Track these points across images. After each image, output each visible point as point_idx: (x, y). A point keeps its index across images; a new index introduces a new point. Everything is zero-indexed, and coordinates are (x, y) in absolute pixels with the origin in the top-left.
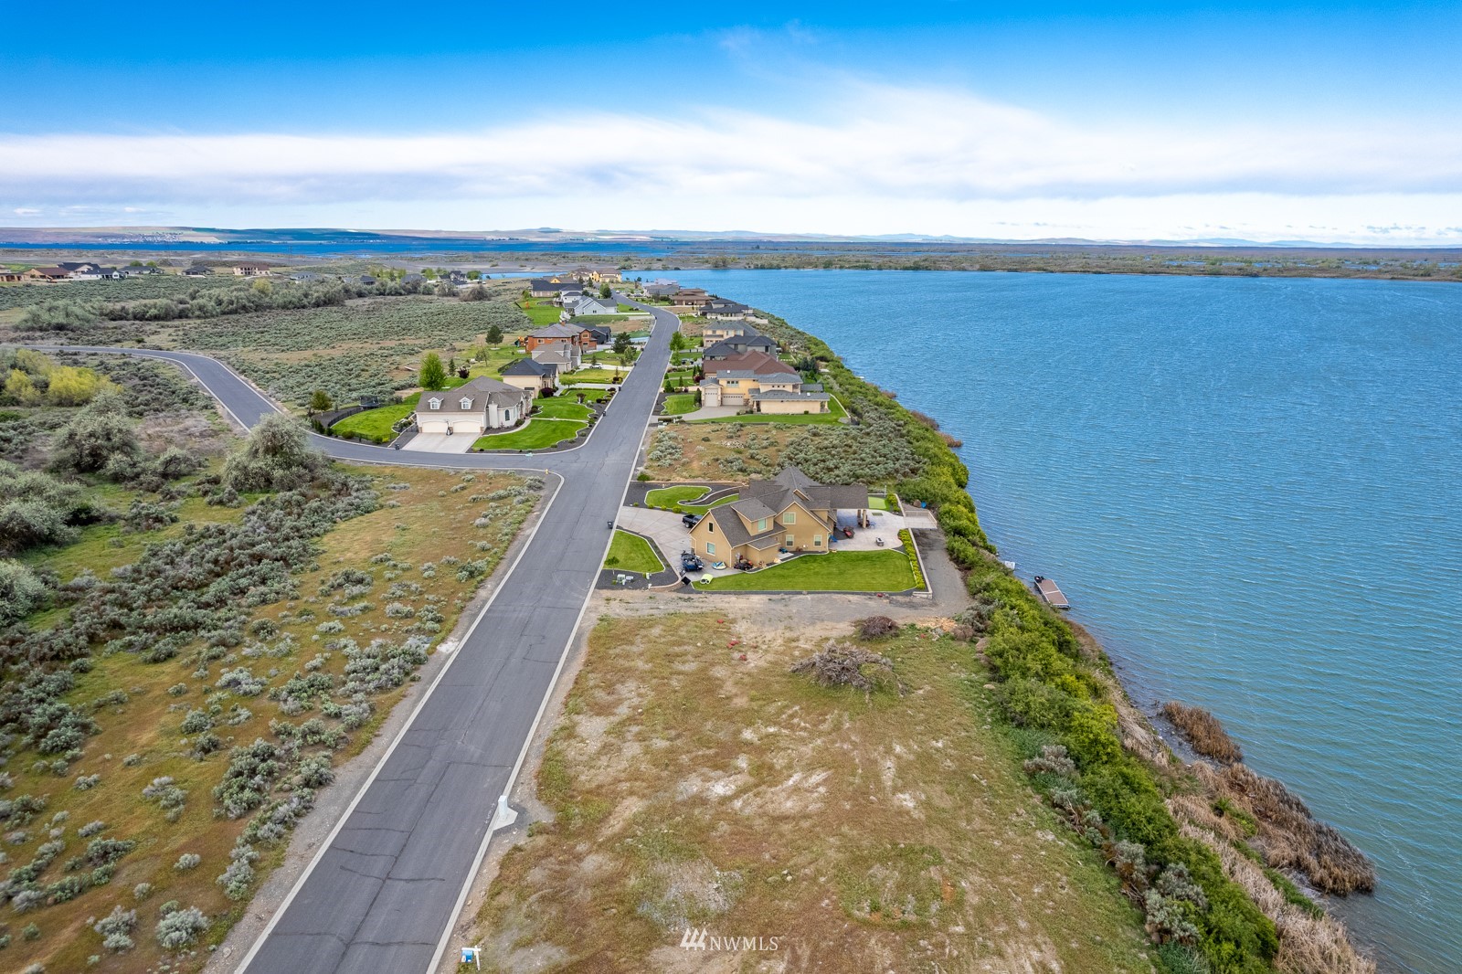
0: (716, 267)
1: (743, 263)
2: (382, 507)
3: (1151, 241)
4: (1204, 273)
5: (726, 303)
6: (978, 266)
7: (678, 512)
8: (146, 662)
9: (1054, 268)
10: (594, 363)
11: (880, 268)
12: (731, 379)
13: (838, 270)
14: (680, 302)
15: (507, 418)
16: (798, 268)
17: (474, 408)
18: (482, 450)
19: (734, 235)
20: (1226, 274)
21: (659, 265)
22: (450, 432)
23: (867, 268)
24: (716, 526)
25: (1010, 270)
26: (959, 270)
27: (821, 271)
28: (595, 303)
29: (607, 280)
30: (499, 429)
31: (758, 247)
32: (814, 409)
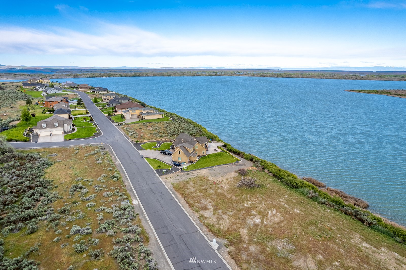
7: (155, 150)
15: (70, 128)
18: (70, 139)
22: (52, 134)
28: (53, 90)
29: (46, 82)
30: (69, 132)
32: (160, 117)
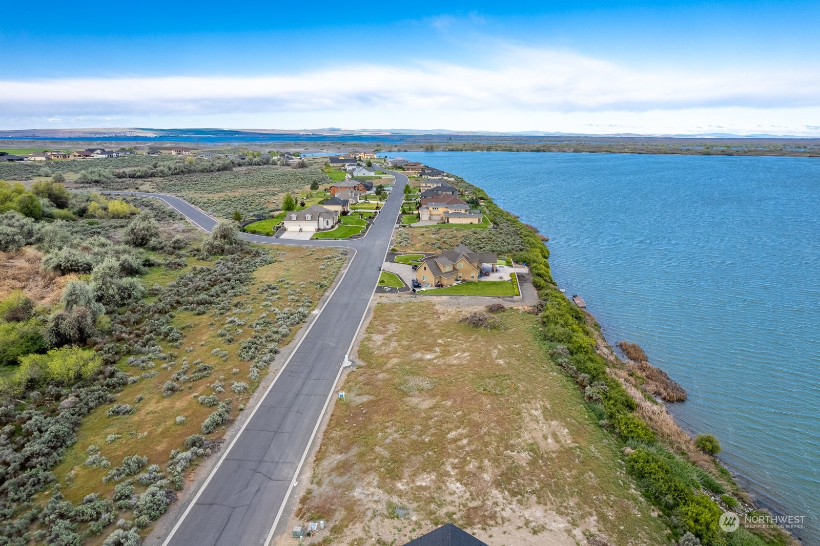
0: (427, 150)
1: (442, 148)
2: (276, 261)
3: (676, 135)
4: (701, 153)
5: (433, 170)
6: (572, 150)
7: (410, 264)
8: (195, 315)
9: (616, 151)
10: (366, 199)
11: (518, 151)
12: (435, 207)
13: (495, 152)
14: (408, 169)
15: (328, 225)
16: (472, 150)
17: (312, 219)
18: (317, 239)
19: (437, 132)
20: (713, 154)
21: (396, 149)
22: (301, 230)
23: (510, 150)
24: (428, 268)
25: (590, 152)
26: (562, 152)
27: (485, 152)
28: (364, 170)
29: (369, 157)
30: (324, 230)
31: (450, 139)
32: (475, 221)
